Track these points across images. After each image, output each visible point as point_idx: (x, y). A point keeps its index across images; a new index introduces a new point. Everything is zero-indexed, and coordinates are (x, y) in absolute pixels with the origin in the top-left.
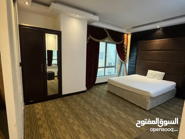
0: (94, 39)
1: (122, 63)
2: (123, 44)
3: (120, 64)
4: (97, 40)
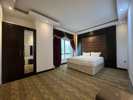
0: (58, 37)
1: (74, 51)
2: (73, 40)
3: (73, 52)
4: (59, 38)
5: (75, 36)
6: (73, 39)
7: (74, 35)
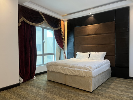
1: (61, 50)
2: (60, 30)
5: (64, 21)
6: (59, 28)
7: (60, 20)
